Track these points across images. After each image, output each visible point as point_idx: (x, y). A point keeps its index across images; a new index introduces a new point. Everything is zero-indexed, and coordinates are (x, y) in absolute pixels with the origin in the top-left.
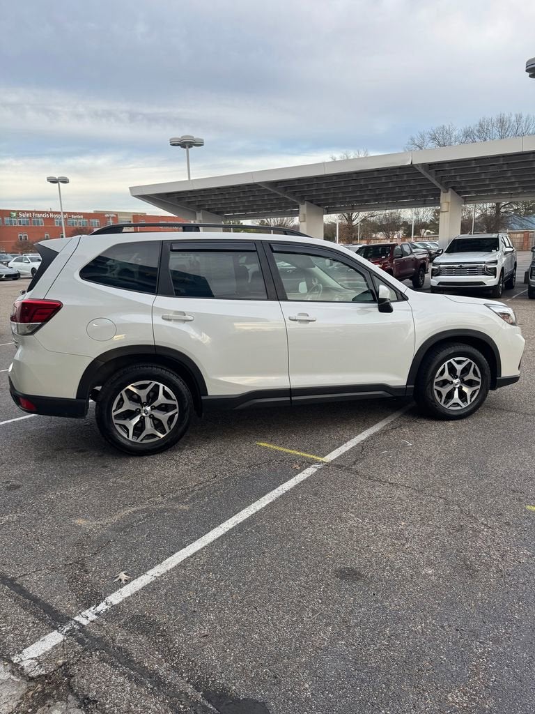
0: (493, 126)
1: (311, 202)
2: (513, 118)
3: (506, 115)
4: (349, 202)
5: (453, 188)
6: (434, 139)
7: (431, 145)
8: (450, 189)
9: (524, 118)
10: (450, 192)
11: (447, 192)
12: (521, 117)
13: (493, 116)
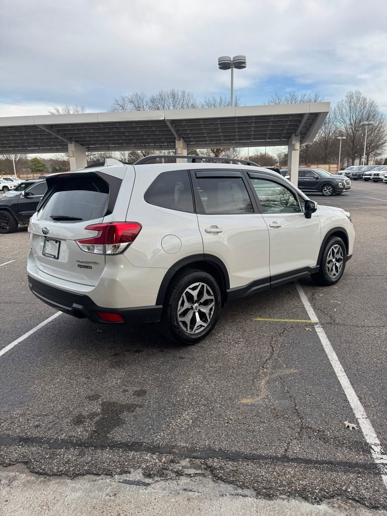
0: (168, 96)
1: (77, 142)
2: (180, 93)
3: (176, 91)
4: (106, 144)
5: (183, 138)
6: (131, 102)
7: (130, 106)
8: (182, 139)
9: (186, 94)
10: (181, 141)
11: (180, 140)
12: (184, 93)
13: (167, 90)
